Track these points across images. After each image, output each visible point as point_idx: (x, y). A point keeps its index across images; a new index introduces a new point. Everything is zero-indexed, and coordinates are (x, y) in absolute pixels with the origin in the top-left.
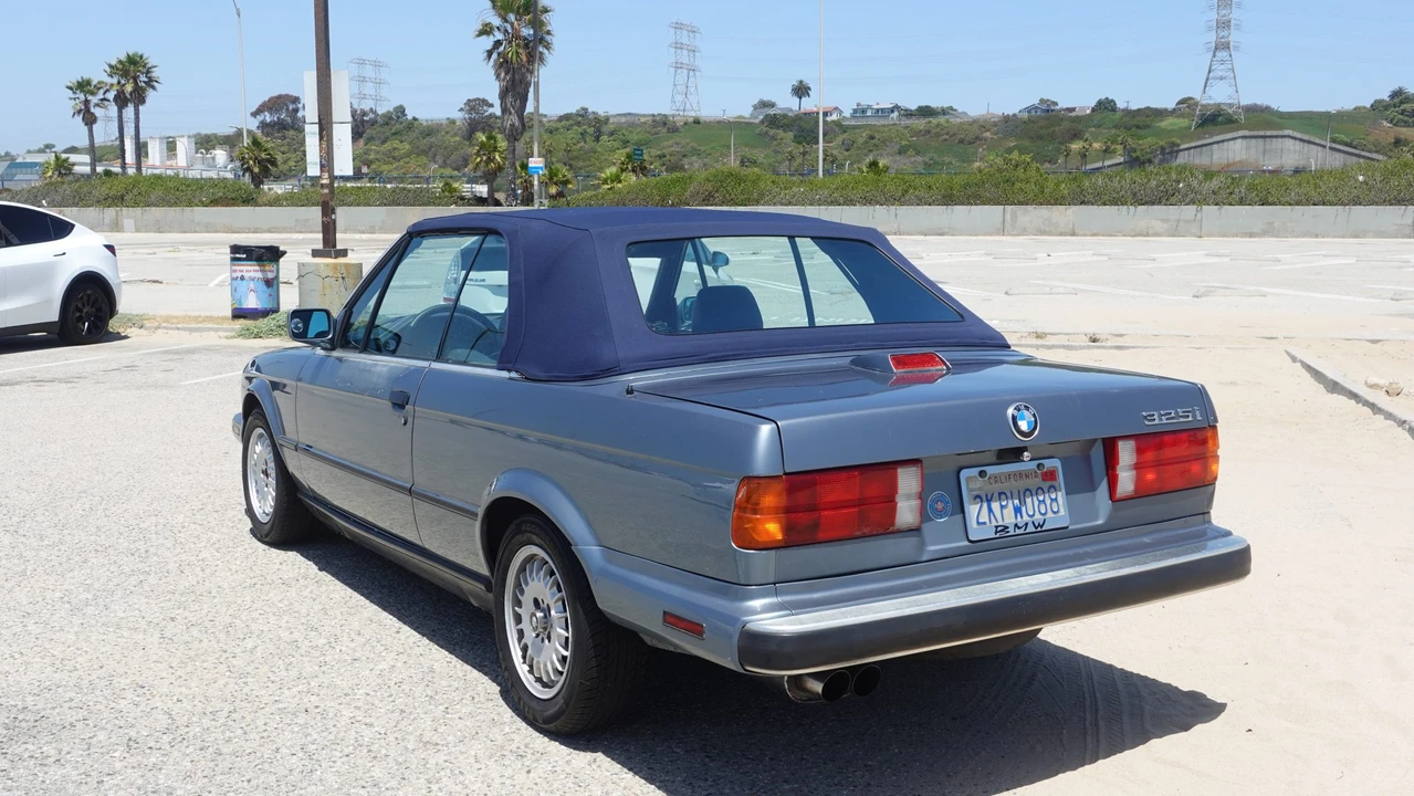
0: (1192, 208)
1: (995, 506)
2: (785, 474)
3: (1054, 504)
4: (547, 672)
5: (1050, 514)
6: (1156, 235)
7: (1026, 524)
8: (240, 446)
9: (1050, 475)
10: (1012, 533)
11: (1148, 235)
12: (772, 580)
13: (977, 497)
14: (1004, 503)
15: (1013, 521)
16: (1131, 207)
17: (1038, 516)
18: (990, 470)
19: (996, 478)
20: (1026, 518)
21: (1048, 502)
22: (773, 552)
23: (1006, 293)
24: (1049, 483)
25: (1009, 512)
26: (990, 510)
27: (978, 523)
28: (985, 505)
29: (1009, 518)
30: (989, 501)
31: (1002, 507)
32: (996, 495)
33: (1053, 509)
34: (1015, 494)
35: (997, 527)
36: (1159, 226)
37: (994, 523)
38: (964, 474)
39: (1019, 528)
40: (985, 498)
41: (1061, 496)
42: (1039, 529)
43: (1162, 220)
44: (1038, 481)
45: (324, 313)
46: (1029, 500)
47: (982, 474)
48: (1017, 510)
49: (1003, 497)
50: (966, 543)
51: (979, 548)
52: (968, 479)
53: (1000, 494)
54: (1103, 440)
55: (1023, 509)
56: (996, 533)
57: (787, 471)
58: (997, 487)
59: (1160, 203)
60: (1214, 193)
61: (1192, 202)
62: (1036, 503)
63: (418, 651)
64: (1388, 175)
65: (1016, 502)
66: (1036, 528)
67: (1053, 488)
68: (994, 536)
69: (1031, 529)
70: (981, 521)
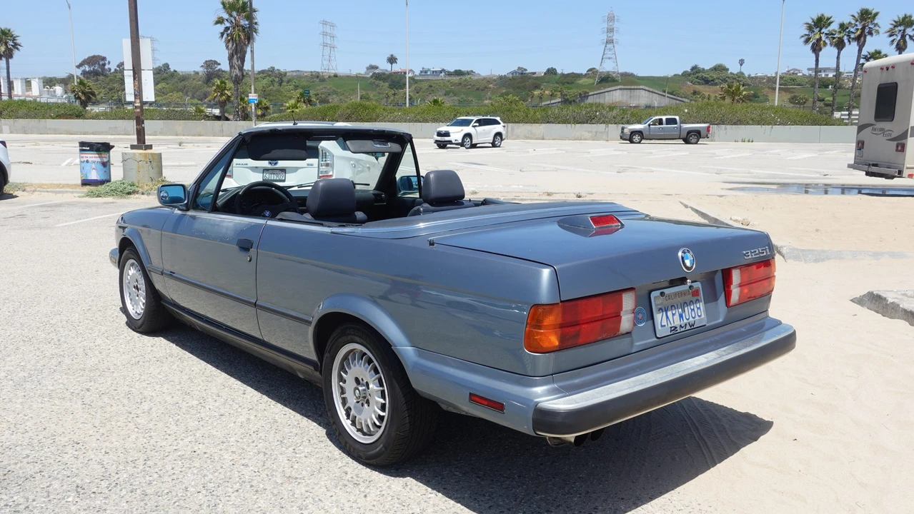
0: (603, 125)
1: (670, 314)
2: (561, 302)
3: (699, 311)
4: (368, 426)
5: (697, 318)
6: (585, 139)
7: (686, 325)
8: (118, 271)
9: (696, 293)
10: (679, 331)
11: (581, 140)
12: (551, 373)
13: (661, 309)
14: (674, 312)
15: (679, 323)
16: (573, 125)
17: (691, 319)
18: (667, 291)
19: (669, 296)
20: (685, 321)
21: (696, 310)
22: (552, 354)
23: (520, 170)
24: (696, 298)
25: (677, 317)
26: (667, 317)
27: (662, 326)
28: (664, 313)
29: (677, 322)
30: (666, 312)
31: (673, 315)
32: (670, 307)
33: (697, 313)
34: (679, 306)
35: (671, 328)
36: (587, 135)
37: (670, 326)
38: (654, 294)
39: (682, 327)
40: (664, 310)
41: (701, 305)
43: (589, 132)
44: (689, 297)
45: (182, 187)
46: (686, 309)
47: (662, 294)
48: (681, 316)
49: (673, 308)
50: (655, 339)
51: (663, 341)
52: (655, 298)
53: (672, 306)
54: (722, 270)
55: (684, 315)
56: (671, 332)
57: (563, 300)
58: (670, 302)
59: (587, 123)
60: (614, 118)
61: (604, 122)
62: (690, 311)
63: (262, 407)
64: (699, 109)
65: (680, 310)
66: (691, 327)
67: (698, 301)
68: (670, 334)
69: (688, 327)
70: (663, 324)
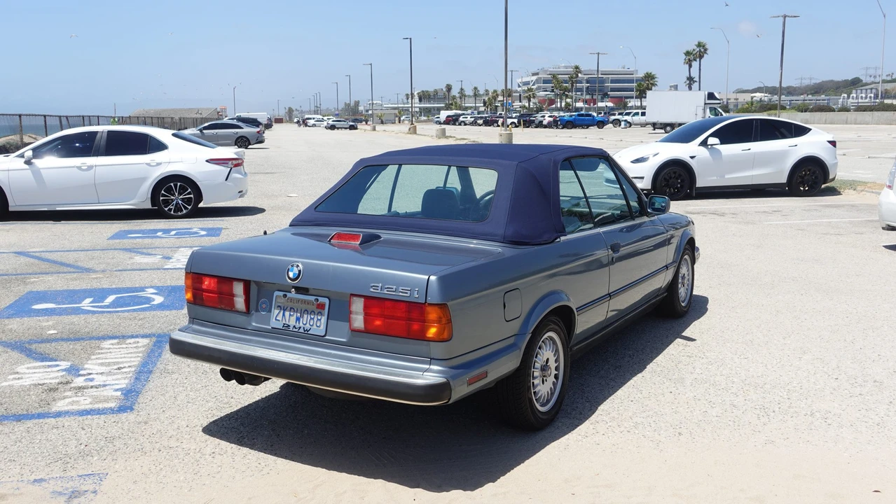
1: (287, 314)
2: (191, 273)
5: (315, 327)
7: (300, 328)
9: (321, 306)
10: (291, 329)
13: (279, 306)
14: (292, 314)
15: (294, 324)
17: (308, 325)
18: (290, 295)
19: (291, 300)
20: (301, 324)
21: (315, 319)
22: (192, 305)
24: (319, 310)
25: (293, 319)
26: (284, 315)
27: (276, 319)
28: (282, 311)
29: (292, 322)
30: (284, 310)
31: (290, 315)
32: (289, 308)
33: (317, 324)
34: (299, 311)
35: (284, 324)
37: (284, 322)
38: (276, 293)
39: (296, 328)
40: (283, 309)
41: (324, 319)
44: (314, 308)
46: (305, 316)
47: (285, 296)
48: (298, 319)
49: (292, 310)
50: (267, 327)
52: (277, 296)
53: (291, 308)
55: (301, 319)
57: (192, 271)
58: (291, 305)
62: (309, 318)
65: (299, 315)
66: (305, 331)
67: (321, 314)
68: (282, 328)
69: (302, 330)
70: (278, 318)
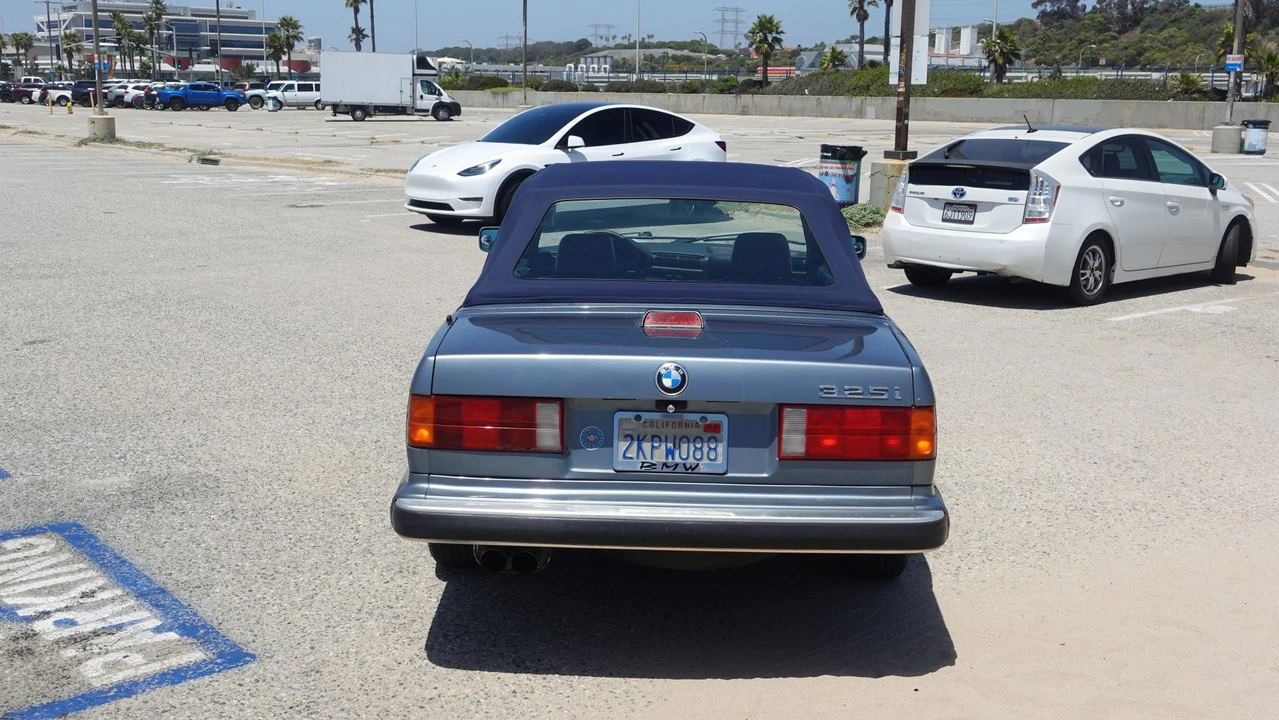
1: (646, 446)
2: (433, 395)
3: (712, 453)
5: (705, 461)
7: (677, 465)
9: (714, 428)
10: (659, 469)
12: (427, 471)
13: (626, 436)
14: (656, 445)
15: (664, 460)
17: (691, 460)
18: (645, 416)
19: (650, 423)
20: (677, 460)
21: (706, 449)
22: (426, 451)
24: (710, 435)
25: (660, 452)
26: (640, 448)
27: (624, 457)
28: (635, 444)
29: (659, 457)
30: (640, 440)
31: (653, 447)
32: (649, 437)
33: (707, 455)
34: (671, 438)
35: (643, 463)
37: (642, 460)
38: (619, 415)
39: (668, 467)
40: (635, 438)
41: (721, 448)
42: (690, 471)
44: (700, 432)
46: (684, 446)
47: (638, 418)
48: (670, 452)
49: (656, 439)
50: (612, 471)
51: (621, 475)
52: (622, 420)
53: (653, 437)
54: (772, 404)
55: (677, 452)
56: (641, 467)
57: (434, 392)
58: (642, 431)
62: (692, 449)
65: (670, 445)
66: (687, 469)
67: (714, 439)
68: (639, 469)
69: (680, 469)
70: (628, 455)
